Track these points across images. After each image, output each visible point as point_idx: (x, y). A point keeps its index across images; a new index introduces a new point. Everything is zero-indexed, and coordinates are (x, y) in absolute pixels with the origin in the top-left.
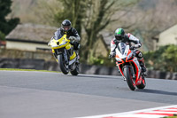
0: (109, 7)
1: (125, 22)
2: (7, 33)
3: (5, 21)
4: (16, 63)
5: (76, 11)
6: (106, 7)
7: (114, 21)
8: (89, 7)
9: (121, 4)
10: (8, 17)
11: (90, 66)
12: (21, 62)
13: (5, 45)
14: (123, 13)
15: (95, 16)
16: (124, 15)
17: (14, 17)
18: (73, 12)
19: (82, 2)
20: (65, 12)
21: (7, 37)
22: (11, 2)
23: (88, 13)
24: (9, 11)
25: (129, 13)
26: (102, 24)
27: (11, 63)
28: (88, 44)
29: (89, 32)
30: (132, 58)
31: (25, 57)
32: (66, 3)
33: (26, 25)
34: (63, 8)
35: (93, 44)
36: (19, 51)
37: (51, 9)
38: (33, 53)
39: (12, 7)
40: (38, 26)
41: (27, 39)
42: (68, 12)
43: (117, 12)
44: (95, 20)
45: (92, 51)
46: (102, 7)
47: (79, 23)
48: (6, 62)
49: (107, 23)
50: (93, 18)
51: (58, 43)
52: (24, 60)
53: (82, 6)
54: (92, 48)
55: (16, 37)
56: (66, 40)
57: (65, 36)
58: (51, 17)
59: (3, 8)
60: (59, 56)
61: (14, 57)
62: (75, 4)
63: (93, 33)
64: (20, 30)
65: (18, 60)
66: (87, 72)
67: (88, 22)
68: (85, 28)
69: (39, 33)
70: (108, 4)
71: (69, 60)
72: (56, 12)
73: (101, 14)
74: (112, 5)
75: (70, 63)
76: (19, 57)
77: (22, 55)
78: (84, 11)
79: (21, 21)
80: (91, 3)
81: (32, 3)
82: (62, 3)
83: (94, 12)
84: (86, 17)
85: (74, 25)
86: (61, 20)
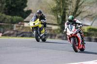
0: (81, 4)
1: (90, 12)
2: (25, 18)
3: (24, 11)
4: (30, 35)
5: (63, 6)
6: (79, 4)
7: (84, 12)
8: (70, 4)
9: (87, 3)
10: (25, 9)
13: (24, 25)
14: (88, 7)
15: (73, 9)
16: (89, 9)
17: (29, 9)
18: (62, 7)
19: (66, 1)
20: (57, 7)
21: (25, 20)
22: (27, 1)
23: (69, 7)
24: (26, 6)
25: (92, 8)
26: (77, 13)
27: (27, 34)
30: (76, 34)
32: (57, 2)
34: (56, 5)
37: (49, 5)
39: (27, 4)
42: (59, 7)
43: (85, 7)
44: (73, 11)
46: (77, 4)
47: (64, 13)
48: (24, 34)
49: (80, 13)
50: (72, 10)
51: (34, 24)
53: (66, 4)
56: (39, 22)
57: (38, 19)
58: (49, 9)
59: (23, 4)
61: (28, 31)
62: (63, 2)
67: (69, 12)
68: (68, 15)
70: (81, 3)
72: (52, 7)
73: (77, 8)
74: (82, 3)
78: (67, 6)
79: (33, 11)
80: (71, 2)
81: (39, 1)
82: (55, 2)
83: (73, 7)
84: (68, 10)
85: (62, 14)
86: (55, 11)
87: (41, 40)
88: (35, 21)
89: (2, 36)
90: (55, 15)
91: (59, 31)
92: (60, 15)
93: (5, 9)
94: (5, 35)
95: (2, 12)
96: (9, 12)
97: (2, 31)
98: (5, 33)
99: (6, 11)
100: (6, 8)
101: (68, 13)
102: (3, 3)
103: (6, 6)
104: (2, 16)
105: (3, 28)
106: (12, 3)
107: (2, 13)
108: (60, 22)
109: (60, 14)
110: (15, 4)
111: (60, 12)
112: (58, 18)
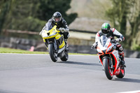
3: (66, 15)
5: (122, 8)
8: (133, 5)
10: (68, 12)
11: (133, 52)
12: (78, 48)
15: (137, 12)
18: (120, 9)
19: (127, 1)
20: (114, 8)
23: (132, 9)
24: (69, 7)
28: (132, 34)
29: (132, 25)
30: (111, 50)
31: (81, 44)
32: (114, 2)
33: (83, 19)
34: (112, 6)
35: (135, 34)
36: (77, 39)
37: (103, 6)
38: (88, 41)
39: (71, 4)
40: (92, 20)
41: (83, 30)
42: (116, 9)
44: (138, 15)
45: (134, 40)
47: (124, 18)
50: (136, 14)
52: (81, 46)
53: (127, 5)
54: (135, 37)
56: (56, 31)
57: (55, 27)
58: (102, 12)
59: (64, 5)
60: (49, 45)
61: (73, 44)
62: (122, 2)
63: (135, 25)
64: (78, 23)
65: (76, 46)
66: (131, 56)
67: (132, 17)
68: (130, 21)
69: (93, 25)
71: (58, 49)
72: (107, 9)
76: (77, 44)
77: (80, 42)
78: (128, 8)
80: (134, 2)
82: (111, 2)
83: (136, 9)
84: (130, 13)
85: (121, 20)
86: (111, 15)
88: (50, 29)
89: (35, 50)
90: (111, 21)
92: (119, 21)
93: (38, 12)
94: (39, 50)
95: (34, 15)
96: (44, 16)
97: (34, 44)
98: (39, 46)
99: (41, 15)
100: (41, 11)
101: (130, 18)
102: (36, 3)
103: (41, 7)
104: (34, 21)
105: (36, 39)
106: (49, 3)
107: (35, 17)
109: (118, 19)
110: (54, 4)
111: (119, 16)
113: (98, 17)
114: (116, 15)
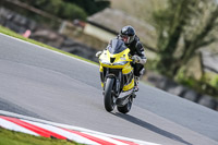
8: (197, 15)
11: (175, 85)
13: (83, 27)
15: (201, 27)
18: (177, 15)
23: (193, 21)
26: (206, 39)
28: (182, 58)
29: (188, 44)
33: (117, 12)
34: (166, 6)
35: (187, 59)
40: (130, 18)
42: (171, 12)
44: (199, 32)
46: (212, 20)
47: (179, 30)
48: (79, 48)
49: (213, 40)
50: (198, 29)
54: (185, 64)
55: (99, 22)
56: (127, 58)
60: (108, 80)
63: (191, 47)
64: (108, 16)
66: (171, 90)
67: (190, 32)
68: (185, 36)
72: (157, 9)
73: (209, 28)
75: (122, 95)
80: (200, 11)
85: (173, 31)
87: (115, 109)
89: (30, 37)
90: (157, 28)
91: (154, 65)
92: (169, 32)
97: (32, 27)
108: (164, 47)
111: (171, 24)
112: (161, 37)
113: (139, 17)
114: (168, 22)
